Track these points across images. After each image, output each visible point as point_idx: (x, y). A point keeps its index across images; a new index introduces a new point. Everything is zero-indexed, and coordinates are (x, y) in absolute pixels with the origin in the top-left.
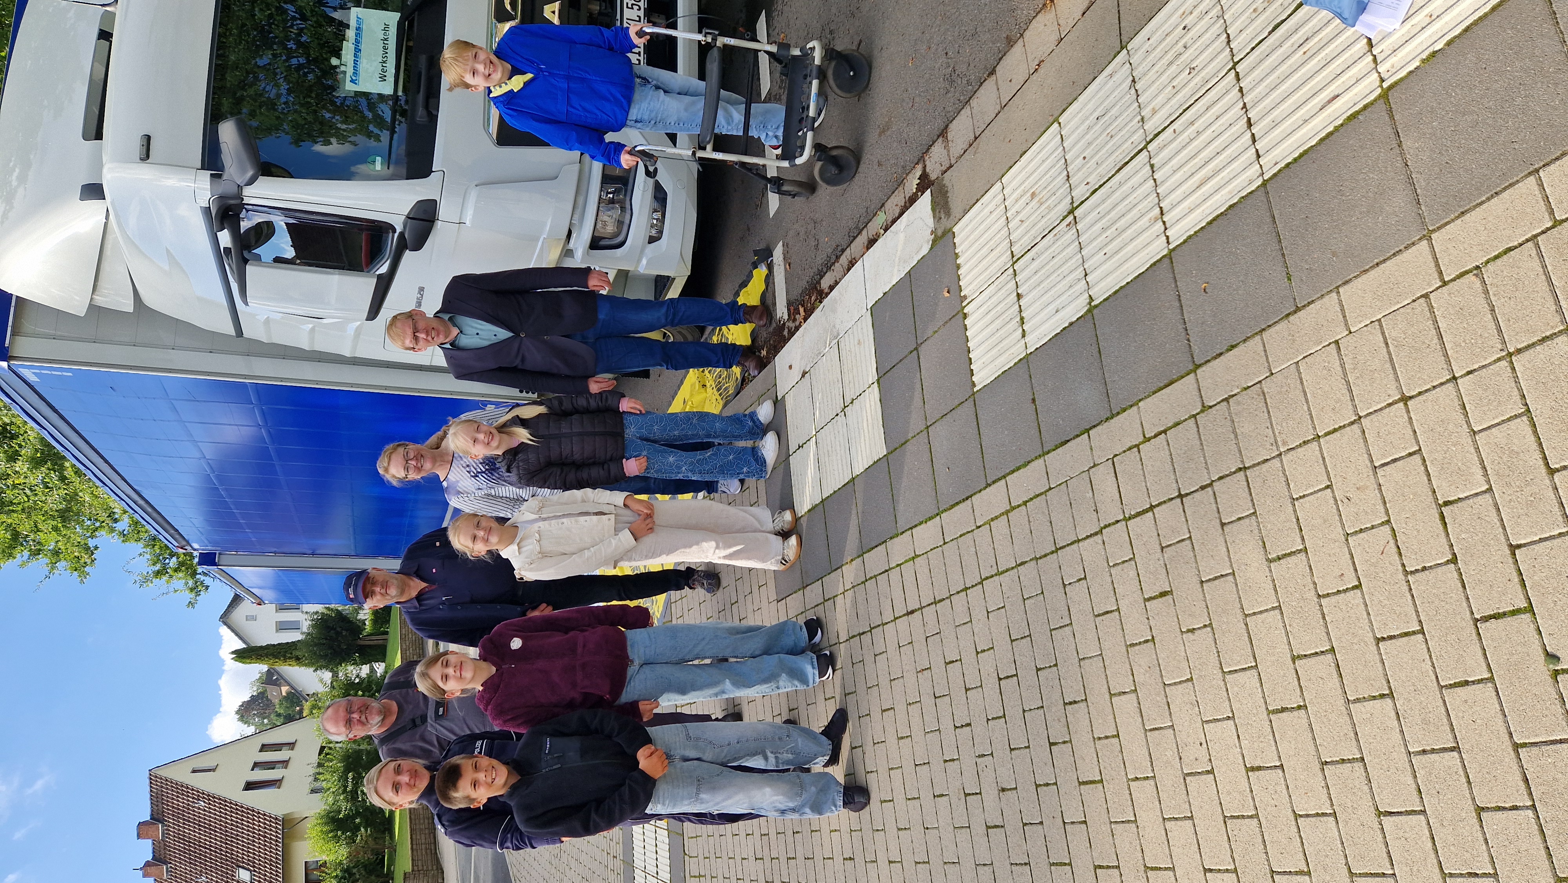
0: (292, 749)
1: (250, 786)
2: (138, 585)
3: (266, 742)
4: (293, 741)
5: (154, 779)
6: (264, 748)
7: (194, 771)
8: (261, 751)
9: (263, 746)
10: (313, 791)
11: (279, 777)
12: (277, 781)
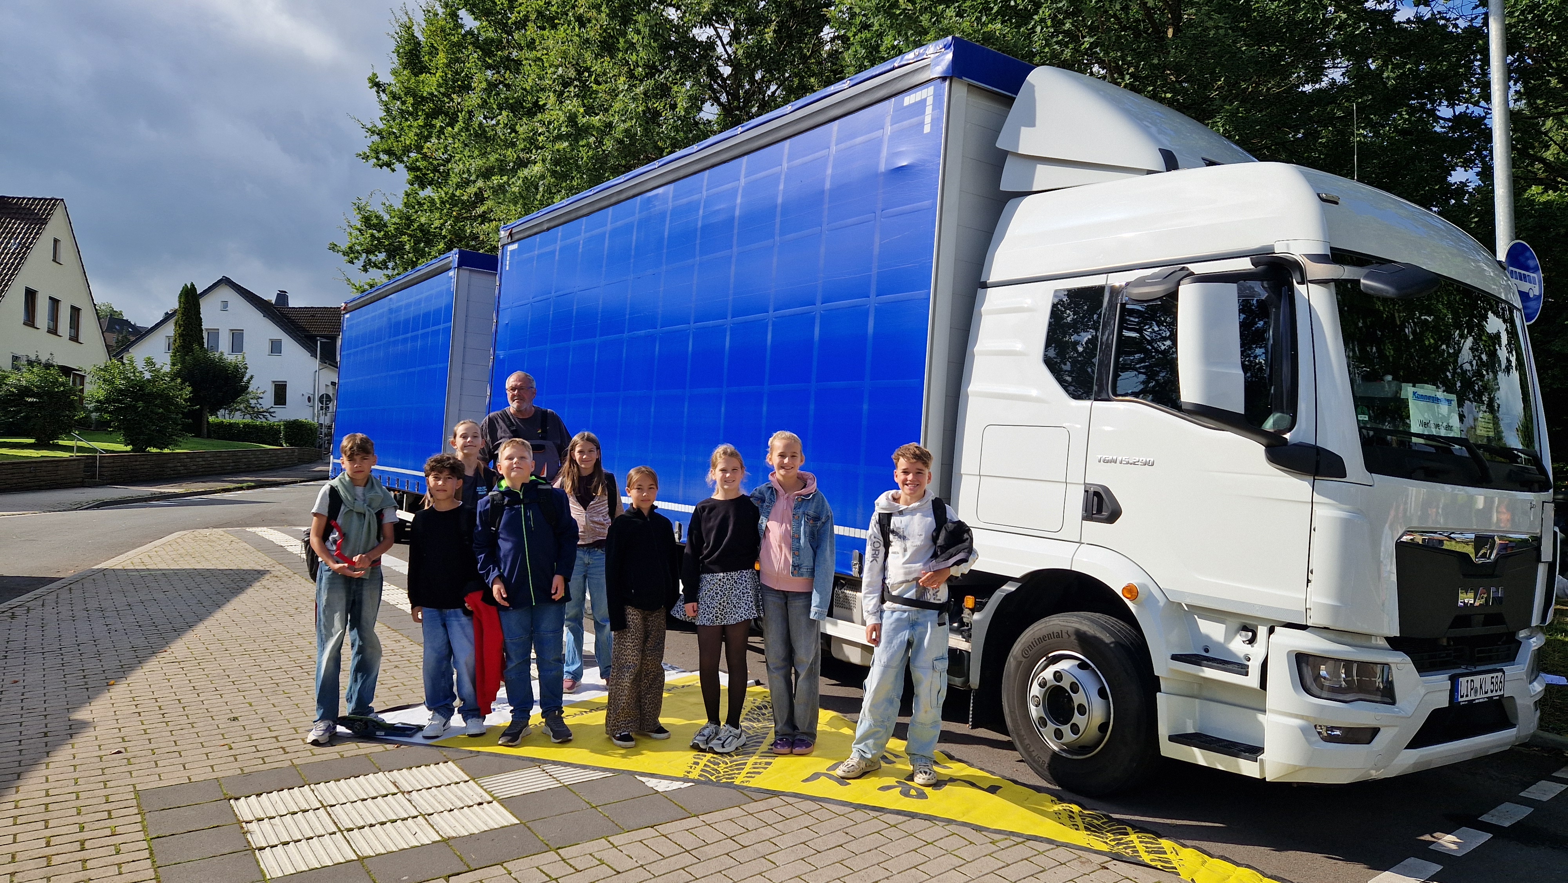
0: (70, 339)
1: (31, 295)
2: (356, 201)
3: (83, 314)
4: (81, 340)
5: (53, 203)
6: (75, 311)
7: (56, 241)
8: (73, 307)
9: (78, 310)
10: (15, 358)
11: (38, 323)
12: (34, 322)
